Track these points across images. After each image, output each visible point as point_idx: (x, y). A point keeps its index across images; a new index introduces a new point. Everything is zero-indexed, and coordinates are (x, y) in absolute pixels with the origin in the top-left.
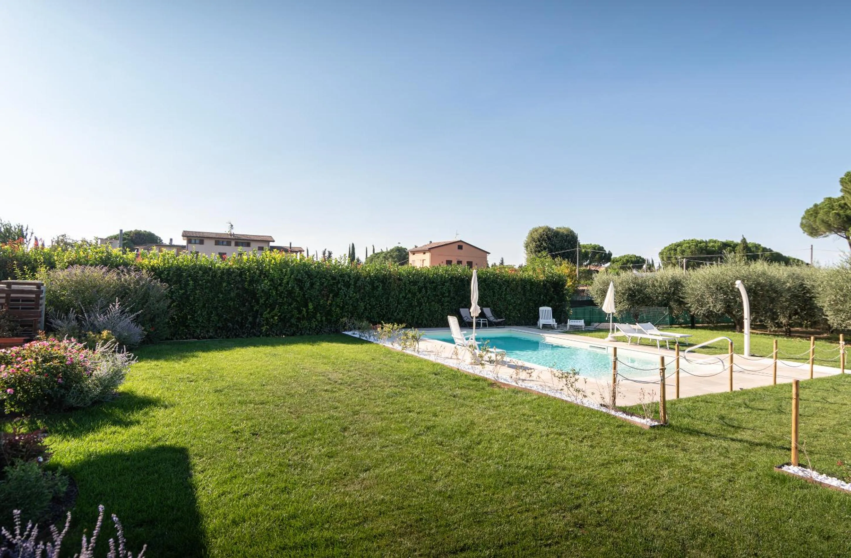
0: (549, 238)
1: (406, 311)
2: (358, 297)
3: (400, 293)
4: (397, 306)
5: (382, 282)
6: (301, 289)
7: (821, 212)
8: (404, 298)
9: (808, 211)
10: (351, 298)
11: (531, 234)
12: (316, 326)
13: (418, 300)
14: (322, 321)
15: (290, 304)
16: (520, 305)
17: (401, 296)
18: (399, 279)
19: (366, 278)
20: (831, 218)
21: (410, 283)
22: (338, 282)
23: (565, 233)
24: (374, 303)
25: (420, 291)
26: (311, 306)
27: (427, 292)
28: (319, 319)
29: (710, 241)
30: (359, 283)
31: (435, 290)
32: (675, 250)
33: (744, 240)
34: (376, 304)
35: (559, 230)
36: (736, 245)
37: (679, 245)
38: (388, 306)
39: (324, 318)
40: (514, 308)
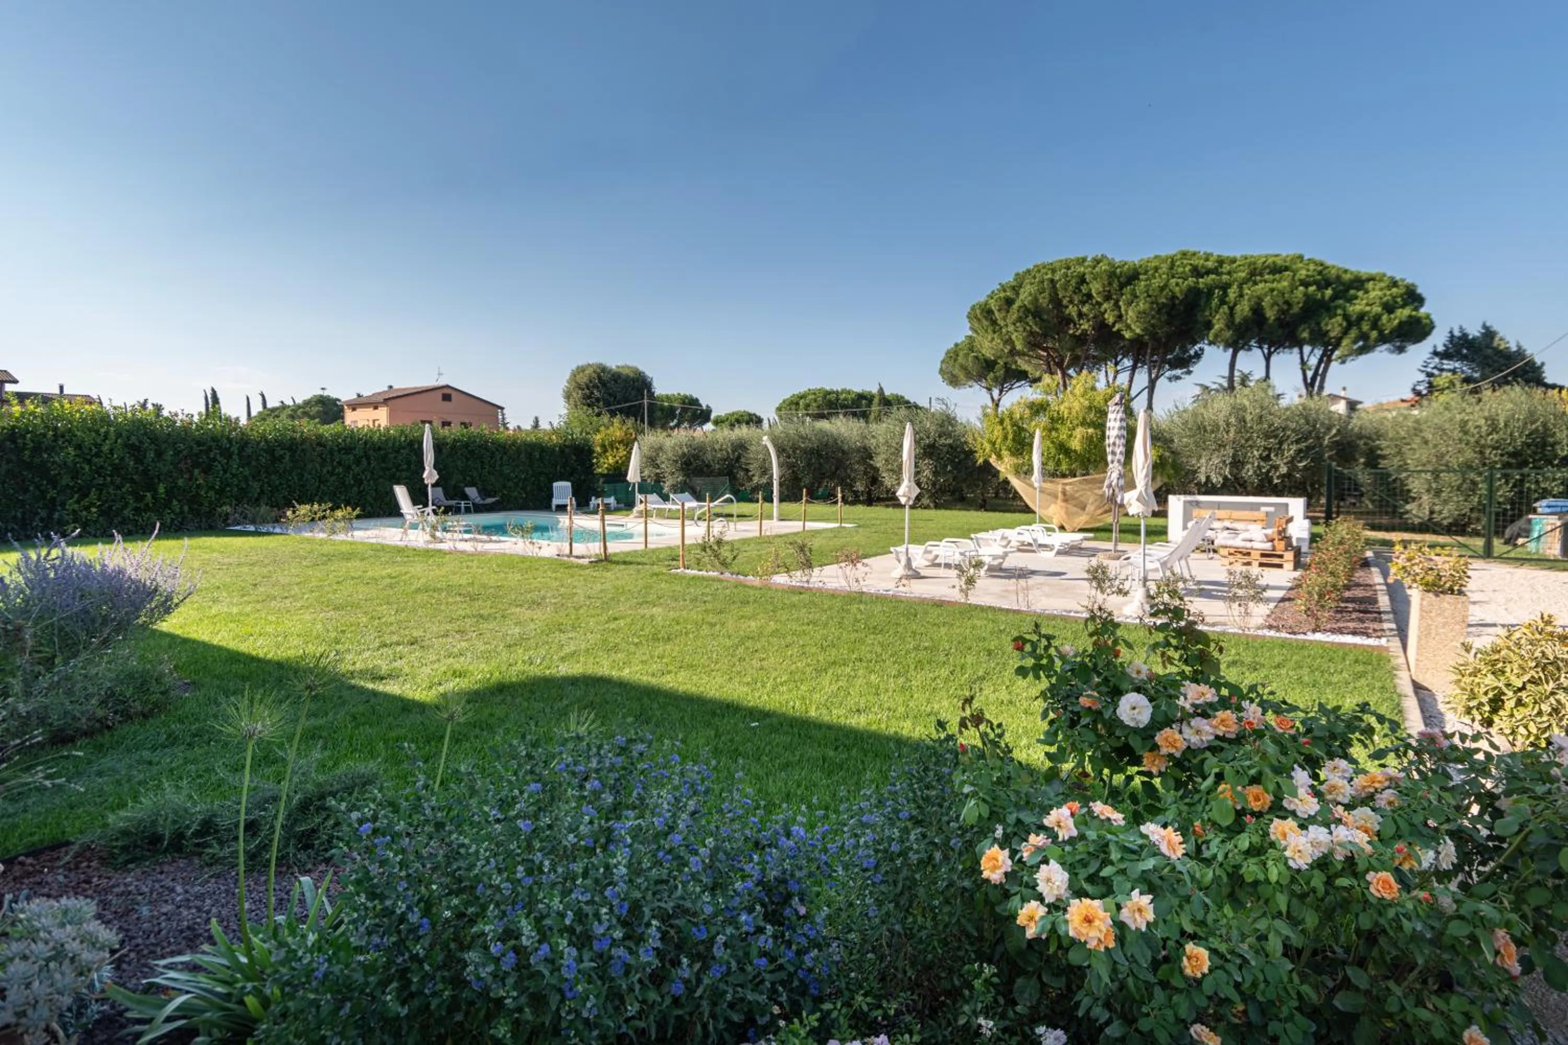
0: (604, 384)
1: (335, 494)
2: (247, 473)
3: (322, 466)
4: (319, 487)
5: (290, 449)
6: (139, 461)
7: (961, 354)
8: (332, 473)
9: (948, 352)
10: (234, 475)
11: (574, 375)
12: (173, 520)
13: (355, 477)
14: (182, 512)
15: (119, 488)
16: (525, 479)
17: (325, 471)
18: (319, 444)
19: (259, 443)
20: (970, 364)
21: (339, 451)
22: (210, 449)
23: (632, 375)
24: (277, 482)
25: (358, 462)
26: (161, 489)
27: (369, 463)
28: (178, 510)
29: (844, 391)
30: (249, 450)
31: (384, 461)
32: (797, 404)
33: (881, 390)
34: (281, 484)
35: (620, 370)
36: (873, 396)
37: (802, 397)
38: (302, 486)
39: (186, 508)
40: (516, 484)
